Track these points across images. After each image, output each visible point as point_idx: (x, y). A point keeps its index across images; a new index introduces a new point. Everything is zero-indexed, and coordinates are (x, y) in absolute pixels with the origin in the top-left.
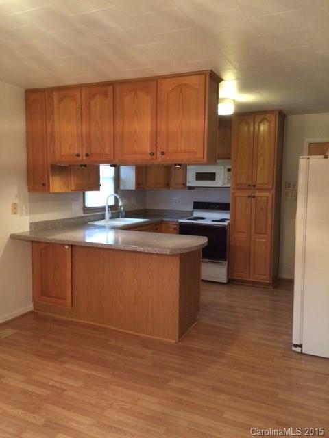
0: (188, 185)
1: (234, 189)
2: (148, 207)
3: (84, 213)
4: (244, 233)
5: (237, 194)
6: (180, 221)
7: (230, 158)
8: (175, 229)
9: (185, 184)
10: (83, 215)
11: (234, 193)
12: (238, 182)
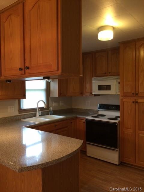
0: (93, 94)
1: (122, 96)
2: (73, 107)
3: (19, 113)
4: (130, 128)
5: (124, 100)
6: (87, 118)
7: (119, 75)
8: (84, 123)
9: (91, 93)
10: (18, 114)
11: (122, 99)
12: (125, 91)
